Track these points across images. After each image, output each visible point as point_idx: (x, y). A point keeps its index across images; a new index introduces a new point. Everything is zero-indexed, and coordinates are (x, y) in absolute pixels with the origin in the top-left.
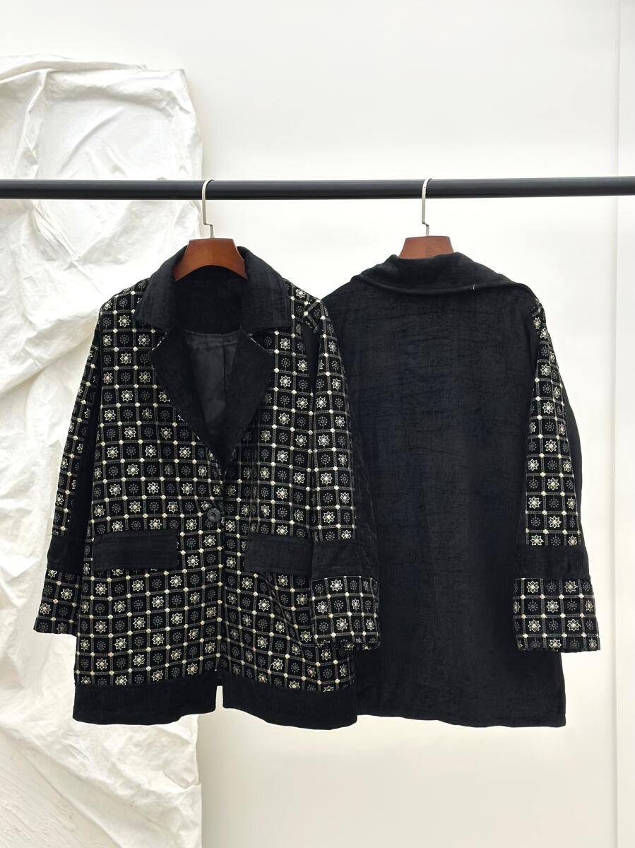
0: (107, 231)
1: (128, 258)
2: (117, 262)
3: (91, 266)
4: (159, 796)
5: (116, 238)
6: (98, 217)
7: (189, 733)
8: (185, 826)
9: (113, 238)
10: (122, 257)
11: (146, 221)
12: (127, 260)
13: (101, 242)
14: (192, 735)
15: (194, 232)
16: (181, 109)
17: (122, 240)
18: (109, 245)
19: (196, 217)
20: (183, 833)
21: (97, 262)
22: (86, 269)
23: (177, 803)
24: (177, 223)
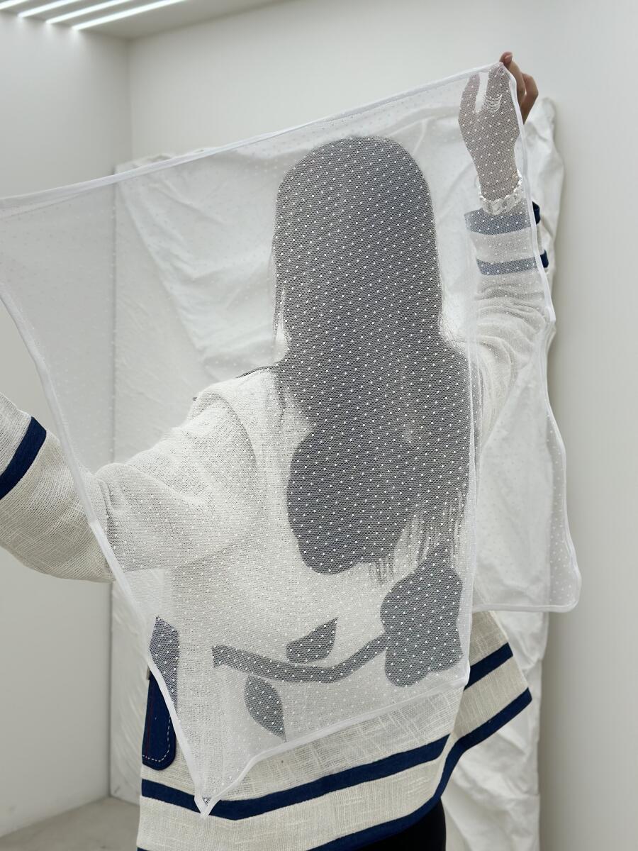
4: (492, 797)
8: (516, 831)
16: (541, 138)
20: (515, 838)
23: (509, 807)
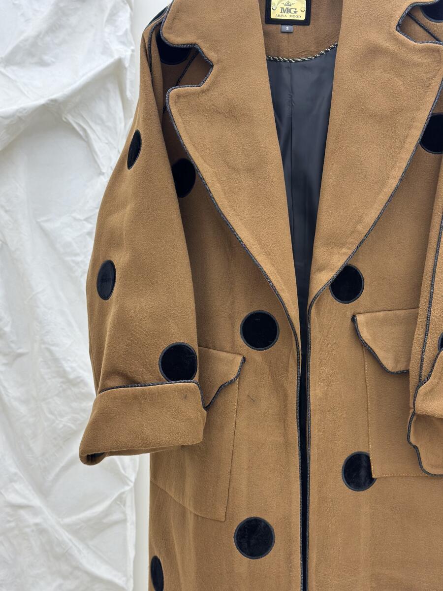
0: (30, 30)
1: (53, 60)
2: (43, 64)
3: (15, 68)
5: (41, 36)
6: (23, 15)
7: (124, 579)
9: (38, 36)
10: (46, 58)
11: (73, 20)
12: (53, 62)
13: (26, 40)
14: (128, 580)
15: (126, 31)
17: (48, 39)
18: (34, 44)
19: (128, 15)
21: (20, 64)
22: (10, 71)
24: (107, 21)
